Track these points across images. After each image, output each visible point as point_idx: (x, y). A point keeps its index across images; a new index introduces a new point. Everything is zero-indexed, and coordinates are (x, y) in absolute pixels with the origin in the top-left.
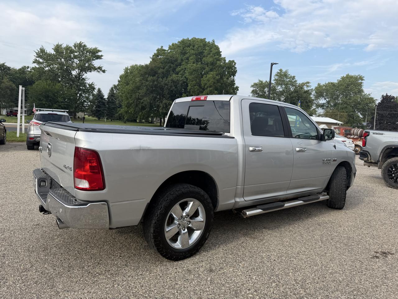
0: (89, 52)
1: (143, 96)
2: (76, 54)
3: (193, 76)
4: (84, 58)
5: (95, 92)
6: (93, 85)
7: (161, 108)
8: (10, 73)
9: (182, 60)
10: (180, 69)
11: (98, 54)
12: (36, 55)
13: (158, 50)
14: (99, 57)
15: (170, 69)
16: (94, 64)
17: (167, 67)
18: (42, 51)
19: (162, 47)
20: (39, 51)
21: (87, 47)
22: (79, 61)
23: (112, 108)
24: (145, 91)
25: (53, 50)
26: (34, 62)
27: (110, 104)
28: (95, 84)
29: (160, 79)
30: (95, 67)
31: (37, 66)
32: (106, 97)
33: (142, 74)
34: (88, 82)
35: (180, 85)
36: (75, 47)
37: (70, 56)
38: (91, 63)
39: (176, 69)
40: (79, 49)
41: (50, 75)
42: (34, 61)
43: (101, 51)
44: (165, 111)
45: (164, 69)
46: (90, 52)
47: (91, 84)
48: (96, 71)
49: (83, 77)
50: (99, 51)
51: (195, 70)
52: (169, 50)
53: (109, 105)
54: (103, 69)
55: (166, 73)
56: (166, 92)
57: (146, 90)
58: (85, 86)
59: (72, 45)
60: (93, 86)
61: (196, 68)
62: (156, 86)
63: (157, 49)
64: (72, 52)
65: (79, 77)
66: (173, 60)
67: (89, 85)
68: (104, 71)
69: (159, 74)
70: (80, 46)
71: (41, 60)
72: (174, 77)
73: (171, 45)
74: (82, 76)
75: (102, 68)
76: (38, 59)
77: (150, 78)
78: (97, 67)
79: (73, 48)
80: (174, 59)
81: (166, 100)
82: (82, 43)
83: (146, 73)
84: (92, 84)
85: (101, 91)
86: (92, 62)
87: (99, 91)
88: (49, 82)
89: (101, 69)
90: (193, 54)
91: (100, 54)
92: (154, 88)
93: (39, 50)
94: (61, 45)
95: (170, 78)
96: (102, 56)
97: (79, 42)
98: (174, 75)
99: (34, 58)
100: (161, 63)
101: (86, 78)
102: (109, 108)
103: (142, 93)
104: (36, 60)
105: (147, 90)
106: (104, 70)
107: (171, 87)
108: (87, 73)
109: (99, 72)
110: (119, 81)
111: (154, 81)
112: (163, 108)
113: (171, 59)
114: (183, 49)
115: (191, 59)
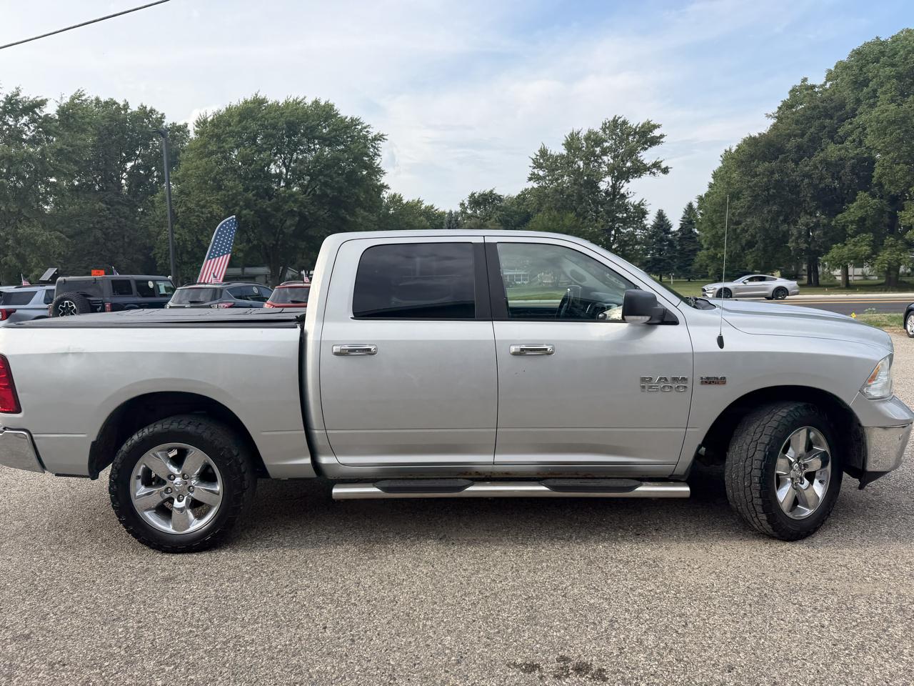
0: (632, 135)
1: (745, 215)
2: (606, 145)
3: (888, 139)
4: (623, 150)
5: (650, 220)
6: (643, 205)
7: (793, 238)
8: (501, 207)
9: (858, 101)
10: (849, 126)
11: (653, 135)
12: (532, 165)
13: (793, 91)
14: (655, 141)
15: (820, 134)
16: (642, 158)
17: (812, 130)
18: (543, 153)
19: (805, 80)
20: (537, 156)
21: (629, 125)
22: (613, 158)
23: (690, 251)
24: (749, 201)
25: (564, 147)
26: (530, 179)
27: (684, 243)
28: (647, 203)
29: (791, 165)
30: (645, 165)
31: (536, 186)
32: (676, 226)
33: (742, 162)
34: (633, 200)
35: (847, 170)
36: (604, 131)
37: (594, 152)
38: (637, 157)
39: (839, 130)
40: (613, 132)
41: (556, 199)
42: (530, 176)
43: (659, 126)
44: (806, 245)
45: (802, 135)
46: (636, 133)
47: (639, 204)
48: (649, 172)
49: (622, 191)
50: (655, 127)
51: (894, 122)
52: (826, 83)
53: (683, 245)
54: (663, 166)
55: (808, 147)
56: (807, 193)
57: (750, 198)
58: (626, 210)
59: (597, 128)
60: (643, 207)
61: (897, 113)
62: (778, 185)
63: (790, 88)
64: (598, 142)
65: (615, 192)
66: (832, 108)
67: (635, 207)
68: (665, 171)
69: (789, 151)
70: (616, 126)
71: (541, 173)
72: (832, 151)
73: (833, 69)
74: (620, 189)
75: (662, 164)
76: (536, 171)
77: (762, 167)
78: (651, 164)
79: (601, 133)
80: (833, 105)
81: (809, 217)
82: (619, 118)
83: (752, 157)
84: (641, 204)
85: (664, 217)
86: (639, 155)
87: (661, 216)
88: (555, 213)
89: (660, 166)
90: (889, 78)
91: (656, 133)
92: (772, 191)
93: (538, 154)
94: (578, 133)
95: (818, 158)
96: (662, 136)
97: (611, 119)
98: (832, 148)
99: (530, 171)
100: (797, 122)
101: (628, 193)
102: (682, 252)
103: (742, 207)
104: (533, 174)
105: (755, 197)
106: (665, 168)
107: (822, 178)
108: (629, 182)
109: (654, 174)
110: (711, 186)
111: (772, 173)
112: (800, 236)
113: (824, 107)
114: (861, 70)
115: (885, 93)
